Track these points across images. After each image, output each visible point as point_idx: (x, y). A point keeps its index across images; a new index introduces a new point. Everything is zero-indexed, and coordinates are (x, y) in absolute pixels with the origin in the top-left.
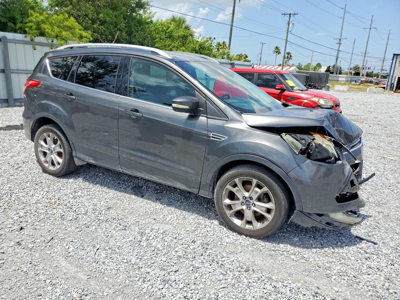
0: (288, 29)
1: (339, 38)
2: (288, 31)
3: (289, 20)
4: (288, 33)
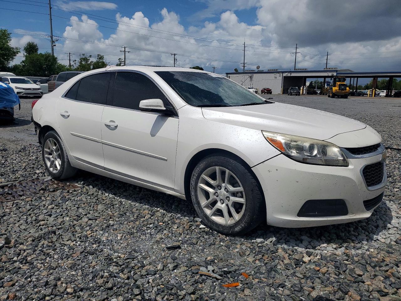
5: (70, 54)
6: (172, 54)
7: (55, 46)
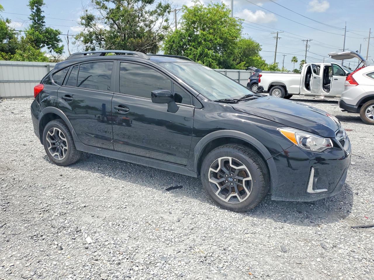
0: (306, 49)
1: (343, 49)
2: (306, 50)
3: (307, 44)
4: (306, 51)
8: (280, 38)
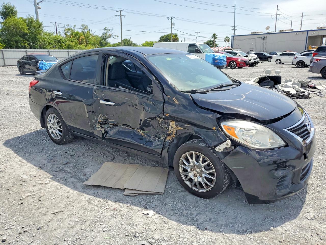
0: (172, 27)
3: (172, 21)
5: (56, 23)
6: (168, 18)
7: (40, 8)
8: (126, 16)
